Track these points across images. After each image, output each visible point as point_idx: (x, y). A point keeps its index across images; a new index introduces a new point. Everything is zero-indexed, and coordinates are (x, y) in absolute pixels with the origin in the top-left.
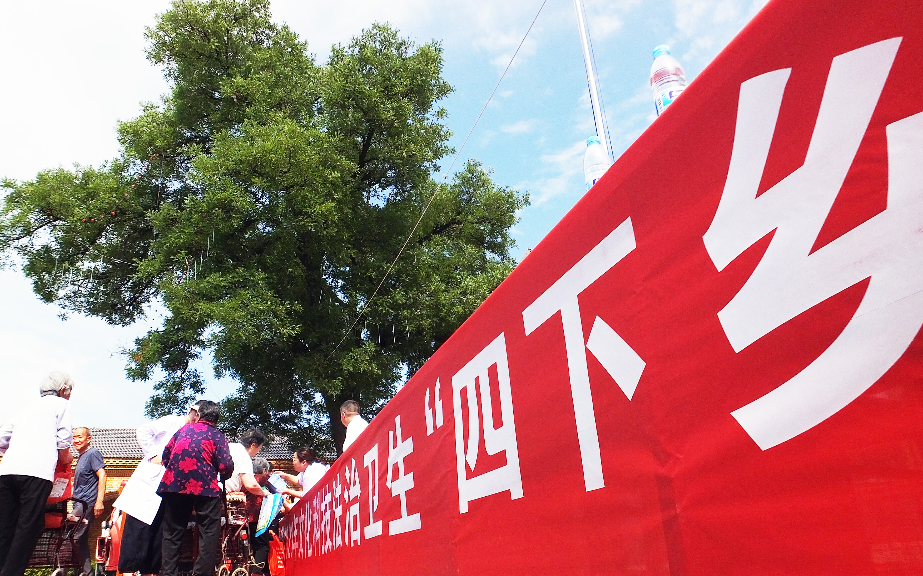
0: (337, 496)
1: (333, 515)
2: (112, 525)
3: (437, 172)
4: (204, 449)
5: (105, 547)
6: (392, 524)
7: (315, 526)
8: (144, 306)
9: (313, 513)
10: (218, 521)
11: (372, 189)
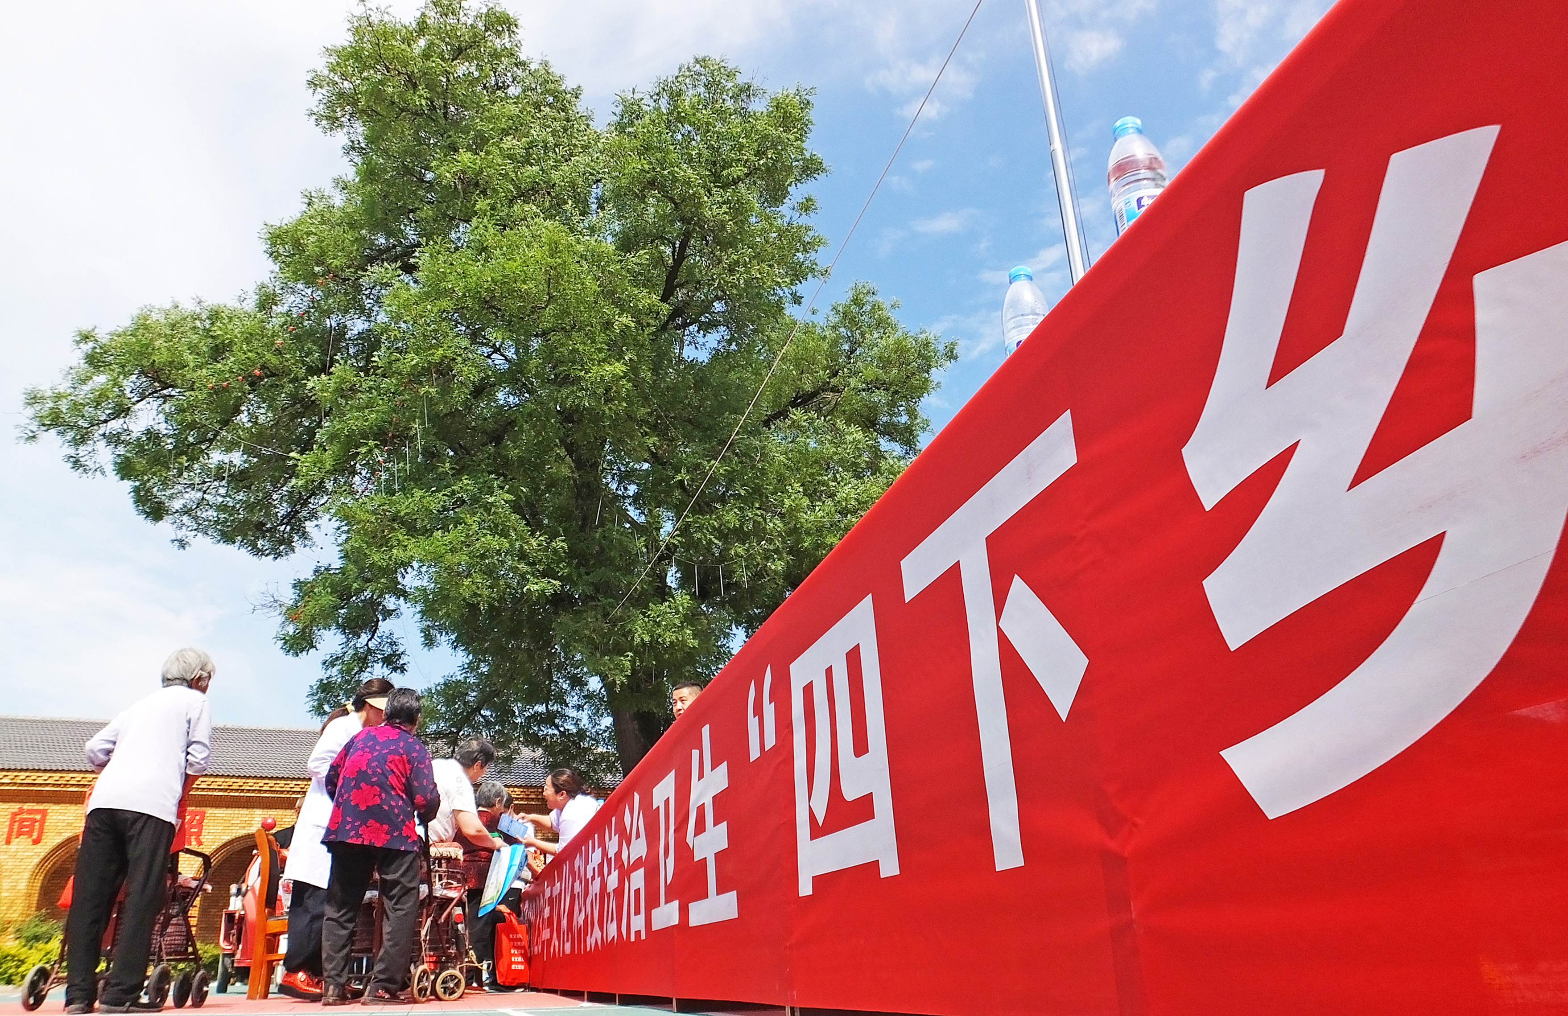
0: (611, 854)
1: (604, 885)
2: (247, 890)
3: (797, 305)
4: (392, 770)
5: (235, 927)
6: (694, 907)
7: (577, 902)
8: (309, 525)
9: (574, 881)
10: (415, 891)
11: (687, 332)
